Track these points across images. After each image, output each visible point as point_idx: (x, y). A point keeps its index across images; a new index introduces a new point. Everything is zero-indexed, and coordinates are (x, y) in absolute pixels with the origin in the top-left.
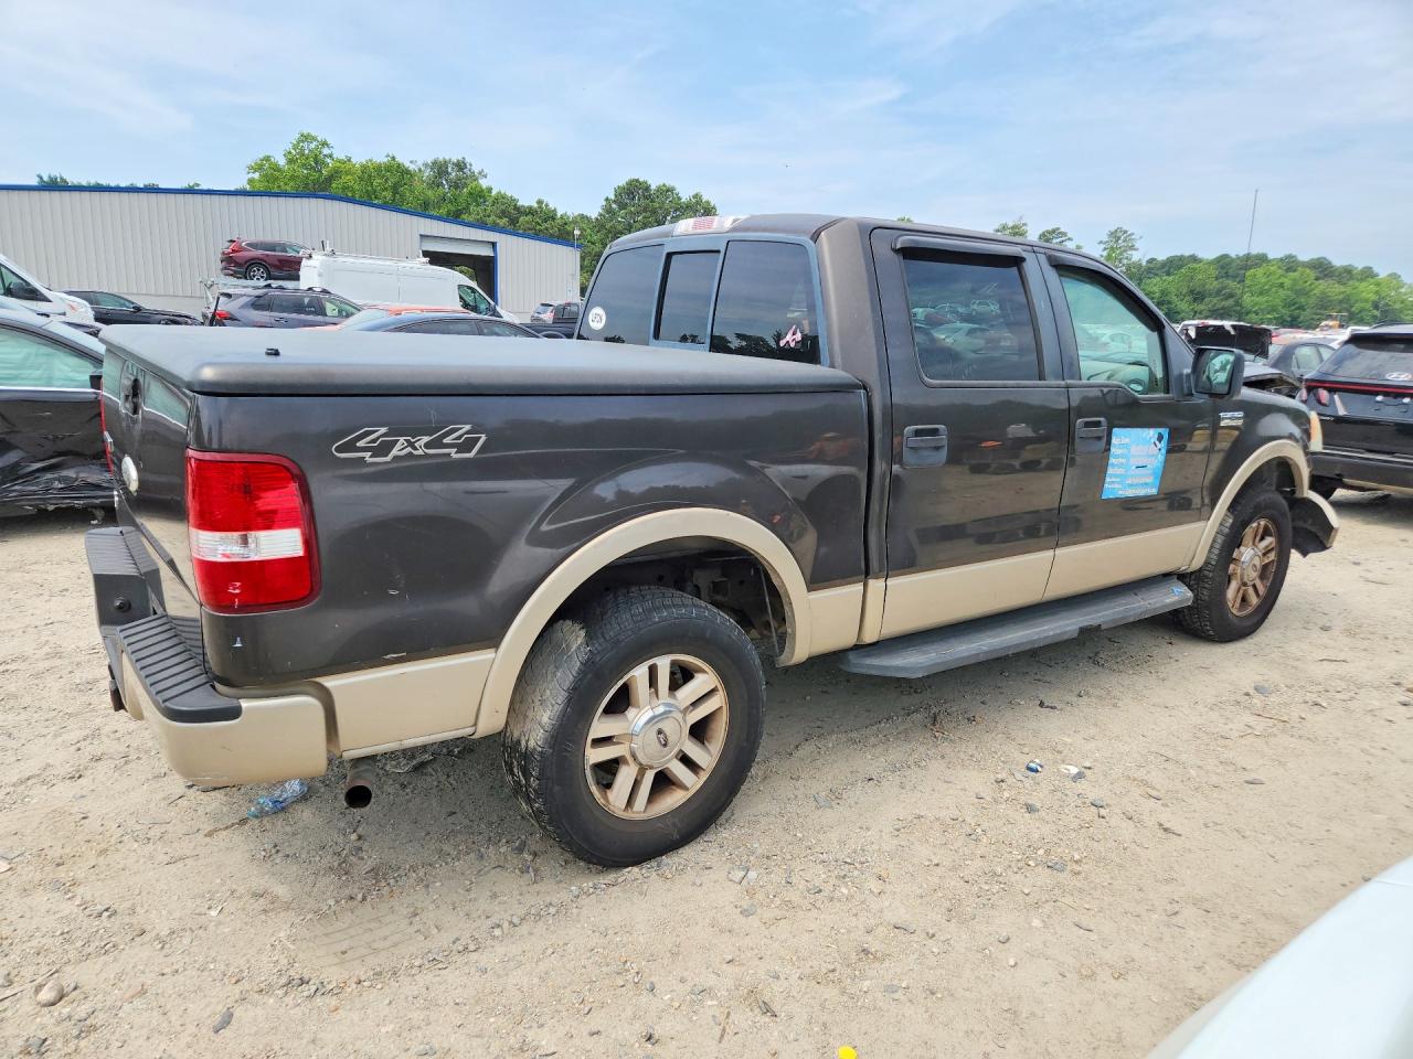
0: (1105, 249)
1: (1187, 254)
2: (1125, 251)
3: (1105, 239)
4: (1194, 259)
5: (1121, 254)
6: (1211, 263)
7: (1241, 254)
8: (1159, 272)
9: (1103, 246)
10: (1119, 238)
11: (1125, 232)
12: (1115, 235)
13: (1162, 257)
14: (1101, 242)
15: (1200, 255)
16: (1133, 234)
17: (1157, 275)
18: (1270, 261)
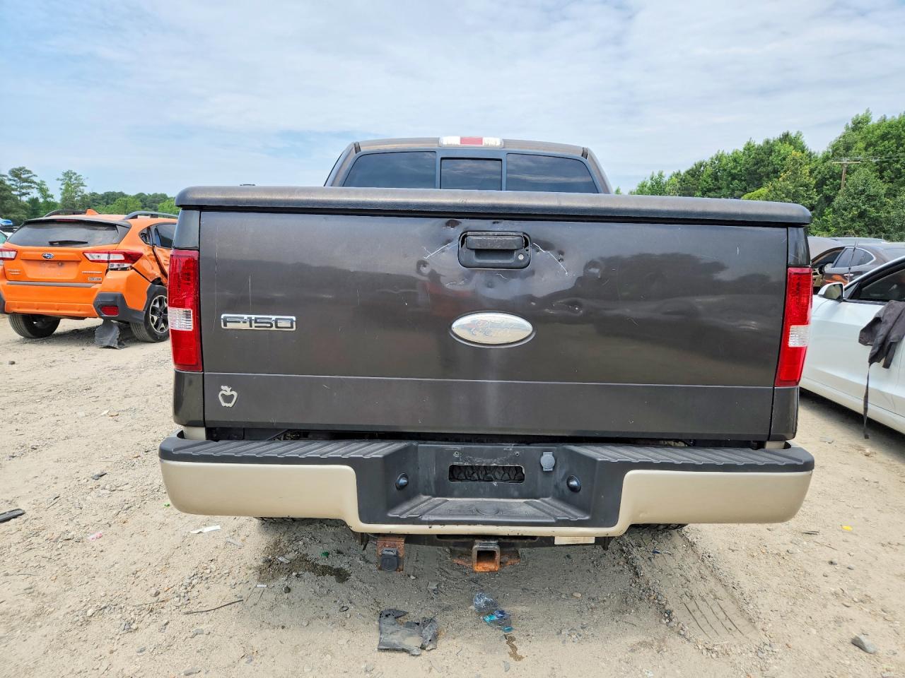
0: (62, 184)
1: (117, 191)
2: (78, 187)
3: (62, 177)
4: (122, 195)
5: (75, 188)
6: (134, 197)
7: (151, 194)
8: (101, 202)
9: (61, 182)
10: (71, 177)
11: (75, 174)
12: (68, 175)
13: (101, 192)
14: (58, 179)
15: (126, 193)
16: (79, 176)
17: (100, 203)
18: (168, 199)
